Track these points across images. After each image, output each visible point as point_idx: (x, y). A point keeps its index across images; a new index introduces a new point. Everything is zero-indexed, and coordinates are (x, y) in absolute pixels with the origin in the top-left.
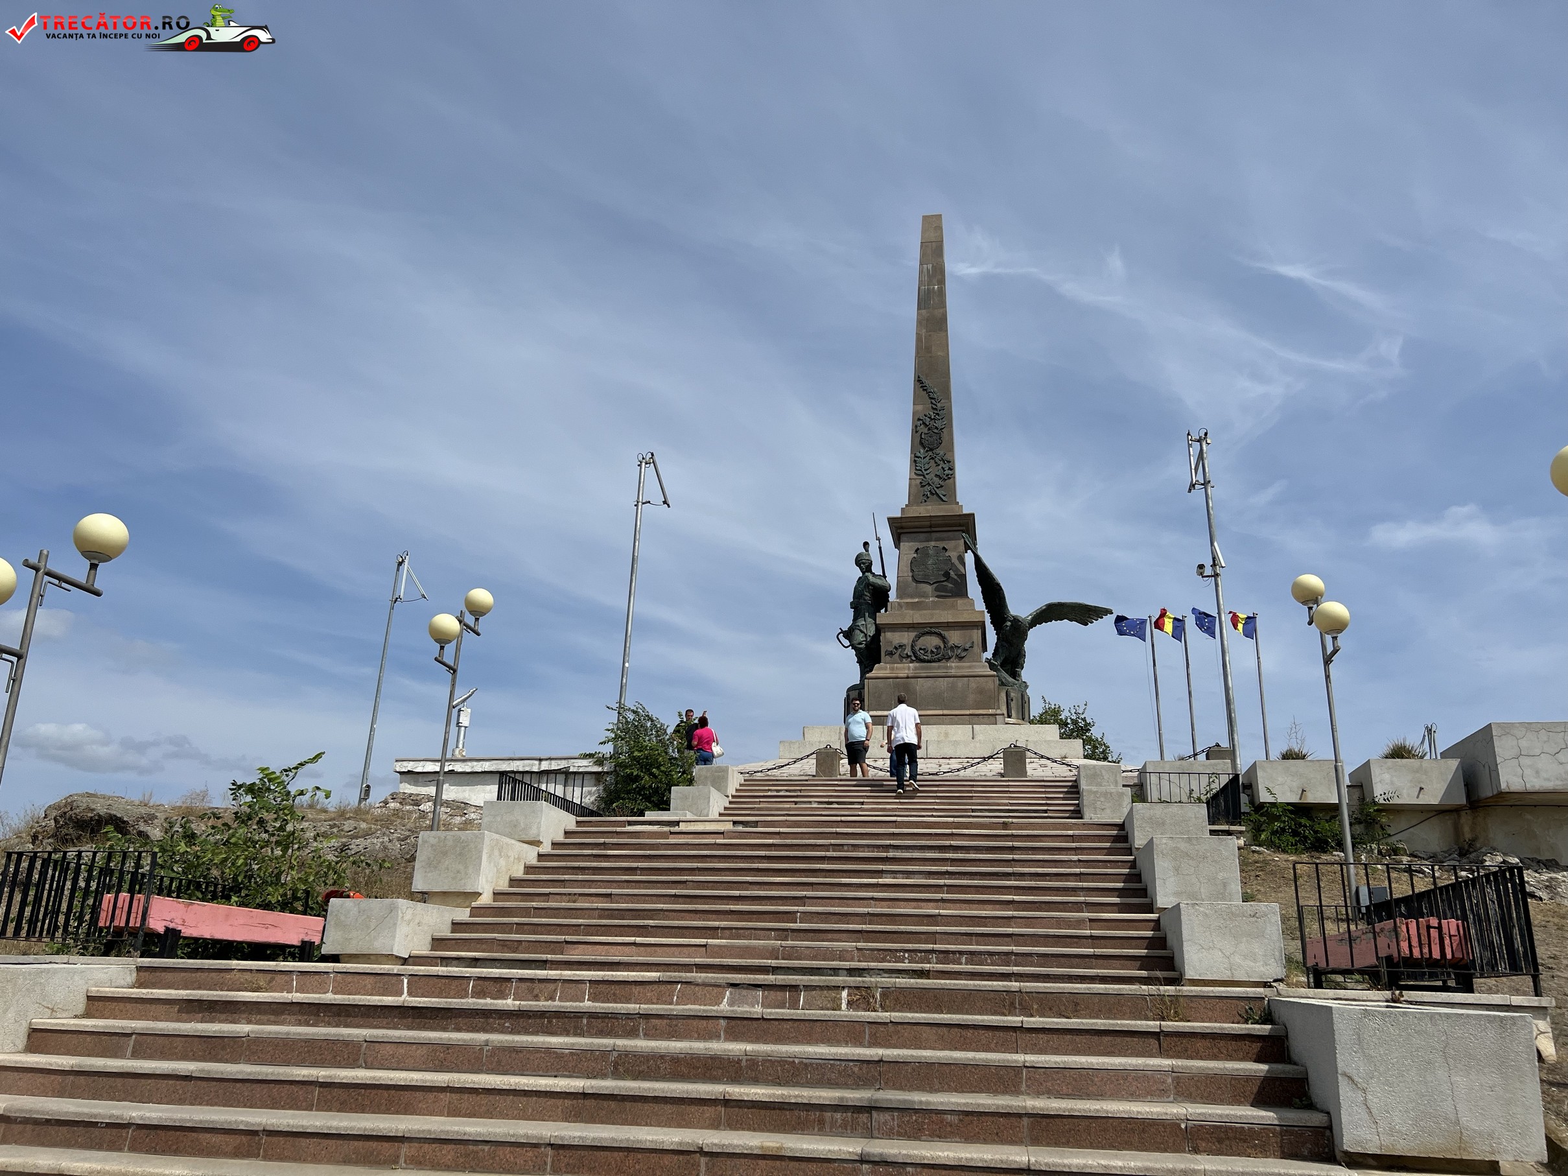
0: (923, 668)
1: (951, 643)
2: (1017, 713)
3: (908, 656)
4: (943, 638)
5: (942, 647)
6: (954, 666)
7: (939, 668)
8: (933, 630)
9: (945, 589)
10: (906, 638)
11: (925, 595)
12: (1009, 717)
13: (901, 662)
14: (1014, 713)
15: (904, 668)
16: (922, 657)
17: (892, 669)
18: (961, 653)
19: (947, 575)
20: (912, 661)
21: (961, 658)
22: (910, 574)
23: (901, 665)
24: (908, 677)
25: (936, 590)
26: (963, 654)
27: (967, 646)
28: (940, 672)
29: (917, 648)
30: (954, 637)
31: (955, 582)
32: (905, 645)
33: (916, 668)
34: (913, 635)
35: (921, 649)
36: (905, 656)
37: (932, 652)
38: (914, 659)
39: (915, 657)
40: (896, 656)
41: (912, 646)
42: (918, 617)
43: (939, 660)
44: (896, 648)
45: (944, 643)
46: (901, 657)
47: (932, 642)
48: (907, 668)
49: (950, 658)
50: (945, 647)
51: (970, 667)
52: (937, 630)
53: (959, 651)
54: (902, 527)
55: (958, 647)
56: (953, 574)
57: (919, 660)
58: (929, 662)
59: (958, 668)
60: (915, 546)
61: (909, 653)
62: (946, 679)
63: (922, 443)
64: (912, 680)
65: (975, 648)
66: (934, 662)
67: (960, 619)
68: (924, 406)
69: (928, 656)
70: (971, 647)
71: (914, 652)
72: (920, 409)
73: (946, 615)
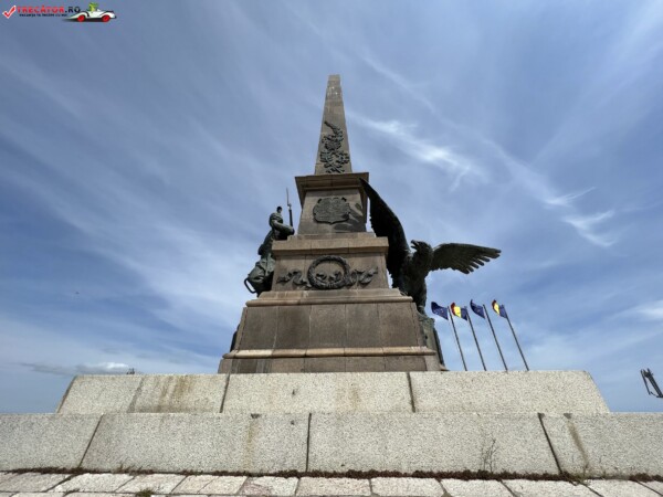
0: (321, 295)
1: (351, 270)
3: (303, 283)
4: (343, 264)
5: (343, 273)
6: (357, 293)
7: (339, 294)
8: (332, 256)
9: (345, 228)
10: (302, 265)
11: (326, 231)
13: (294, 289)
15: (296, 295)
16: (319, 283)
17: (281, 296)
18: (365, 279)
19: (346, 218)
20: (308, 289)
21: (364, 285)
22: (312, 217)
23: (294, 292)
24: (299, 304)
26: (367, 280)
27: (372, 271)
28: (341, 298)
29: (314, 275)
30: (356, 264)
31: (354, 222)
32: (300, 272)
34: (309, 262)
35: (318, 275)
36: (299, 282)
37: (331, 278)
38: (309, 285)
39: (311, 283)
40: (289, 284)
41: (309, 273)
42: (316, 244)
43: (339, 287)
44: (290, 275)
45: (345, 269)
46: (296, 285)
47: (330, 269)
48: (303, 294)
49: (350, 285)
50: (346, 273)
51: (377, 293)
52: (336, 257)
53: (362, 277)
54: (307, 186)
55: (360, 273)
56: (351, 217)
57: (316, 287)
58: (327, 288)
59: (362, 293)
60: (318, 198)
61: (304, 280)
62: (348, 305)
63: (326, 147)
64: (304, 307)
65: (381, 274)
66: (333, 288)
67: (361, 246)
68: (329, 132)
69: (327, 283)
70: (376, 273)
71: (310, 279)
72: (326, 134)
73: (346, 242)
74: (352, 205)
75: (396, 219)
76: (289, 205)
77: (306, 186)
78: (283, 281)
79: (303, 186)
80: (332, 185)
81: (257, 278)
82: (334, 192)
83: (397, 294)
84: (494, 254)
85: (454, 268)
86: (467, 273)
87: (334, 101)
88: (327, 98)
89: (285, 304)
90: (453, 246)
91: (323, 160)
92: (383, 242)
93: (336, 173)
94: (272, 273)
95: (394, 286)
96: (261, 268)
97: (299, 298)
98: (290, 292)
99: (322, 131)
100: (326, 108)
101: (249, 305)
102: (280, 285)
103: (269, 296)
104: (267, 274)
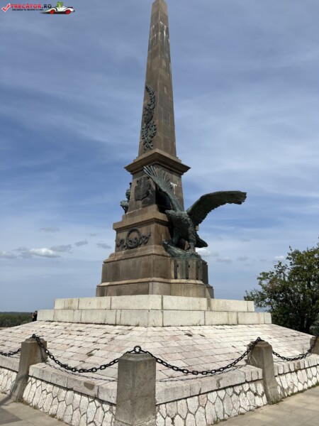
0: (127, 253)
2: (182, 275)
4: (138, 232)
5: (138, 238)
6: (139, 250)
8: (135, 228)
9: (147, 202)
10: (125, 235)
11: (139, 207)
12: (176, 278)
14: (179, 276)
15: (120, 254)
18: (145, 240)
19: (148, 194)
21: (145, 244)
22: (134, 197)
25: (143, 203)
30: (144, 231)
31: (151, 196)
32: (124, 240)
33: (125, 254)
34: (127, 233)
35: (129, 241)
37: (134, 242)
43: (136, 247)
45: (139, 235)
46: (123, 247)
47: (134, 235)
49: (141, 245)
55: (144, 237)
56: (150, 192)
57: (128, 248)
60: (138, 179)
61: (125, 244)
63: (145, 121)
66: (133, 248)
68: (148, 100)
69: (132, 245)
70: (150, 236)
72: (146, 103)
77: (134, 170)
86: (240, 203)
91: (143, 137)
102: (117, 248)
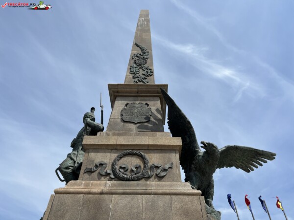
0: (122, 185)
1: (150, 164)
3: (108, 174)
4: (143, 159)
6: (153, 185)
7: (138, 185)
8: (134, 152)
9: (147, 128)
11: (130, 130)
13: (99, 179)
15: (100, 185)
16: (121, 175)
17: (87, 185)
19: (148, 120)
20: (111, 179)
21: (160, 178)
22: (120, 117)
23: (99, 182)
24: (102, 193)
26: (163, 174)
27: (167, 166)
28: (139, 189)
29: (117, 167)
30: (154, 159)
31: (154, 123)
32: (105, 164)
36: (103, 173)
38: (112, 176)
39: (115, 175)
40: (95, 175)
41: (113, 165)
42: (121, 141)
44: (96, 166)
46: (101, 175)
47: (132, 162)
48: (106, 185)
49: (149, 178)
50: (145, 167)
51: (171, 186)
52: (138, 152)
53: (159, 171)
54: (118, 92)
55: (158, 167)
56: (152, 119)
57: (118, 178)
58: (128, 180)
59: (158, 185)
60: (126, 102)
61: (108, 172)
62: (145, 196)
63: (135, 63)
64: (106, 196)
65: (174, 168)
66: (133, 180)
67: (159, 144)
68: (138, 51)
69: (128, 175)
70: (171, 168)
71: (114, 171)
72: (135, 52)
73: (147, 139)
74: (153, 109)
75: (189, 123)
76: (102, 107)
77: (116, 92)
78: (90, 172)
79: (114, 92)
80: (138, 93)
81: (67, 168)
82: (139, 98)
83: (188, 188)
84: (270, 156)
85: (237, 167)
86: (248, 171)
87: (144, 28)
88: (138, 26)
89: (89, 193)
90: (236, 148)
91: (132, 73)
92: (178, 141)
93: (141, 83)
94: (81, 163)
95: (186, 180)
96: (72, 159)
97: (102, 188)
98: (95, 182)
99: (132, 50)
100: (136, 34)
101: (57, 192)
102: (86, 175)
103: (76, 184)
104: (76, 165)
